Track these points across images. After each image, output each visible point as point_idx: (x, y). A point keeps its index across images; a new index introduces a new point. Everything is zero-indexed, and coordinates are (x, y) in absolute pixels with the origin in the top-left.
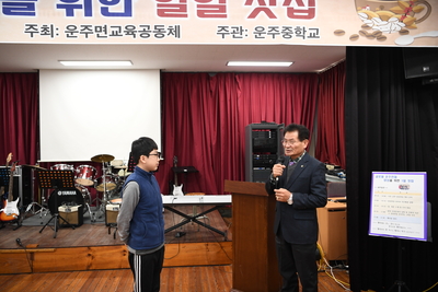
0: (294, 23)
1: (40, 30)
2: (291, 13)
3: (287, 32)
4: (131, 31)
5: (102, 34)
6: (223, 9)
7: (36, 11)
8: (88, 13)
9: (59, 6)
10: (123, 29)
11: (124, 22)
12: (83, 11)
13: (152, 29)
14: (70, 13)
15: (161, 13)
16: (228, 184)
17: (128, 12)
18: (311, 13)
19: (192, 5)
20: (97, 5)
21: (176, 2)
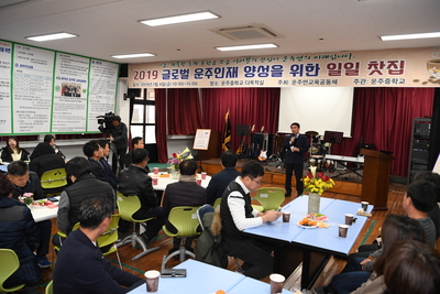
0: (391, 77)
1: (283, 82)
2: (390, 72)
3: (388, 81)
5: (306, 83)
6: (357, 72)
7: (282, 75)
8: (301, 75)
9: (291, 73)
10: (314, 81)
11: (314, 78)
12: (299, 74)
13: (325, 81)
14: (294, 76)
15: (330, 75)
16: (363, 151)
17: (316, 75)
18: (401, 72)
19: (343, 70)
20: (305, 72)
21: (337, 69)
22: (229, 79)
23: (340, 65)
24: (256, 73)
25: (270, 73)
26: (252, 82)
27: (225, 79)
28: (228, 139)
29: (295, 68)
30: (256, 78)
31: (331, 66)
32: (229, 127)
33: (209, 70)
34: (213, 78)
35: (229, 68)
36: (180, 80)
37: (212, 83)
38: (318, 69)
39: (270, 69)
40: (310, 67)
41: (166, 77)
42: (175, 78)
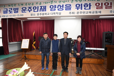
1: (72, 13)
4: (90, 12)
5: (84, 13)
6: (111, 7)
7: (71, 9)
8: (81, 9)
9: (76, 8)
10: (89, 12)
12: (80, 9)
13: (95, 12)
14: (78, 9)
15: (97, 8)
17: (90, 9)
19: (104, 6)
20: (83, 7)
21: (100, 6)
22: (41, 12)
23: (102, 4)
24: (57, 9)
25: (64, 8)
26: (54, 13)
27: (39, 12)
28: (34, 43)
29: (78, 6)
30: (57, 11)
31: (98, 4)
32: (35, 38)
33: (30, 8)
34: (32, 12)
35: (41, 7)
36: (14, 14)
37: (32, 15)
38: (90, 6)
39: (64, 6)
40: (86, 5)
41: (5, 12)
42: (11, 12)
